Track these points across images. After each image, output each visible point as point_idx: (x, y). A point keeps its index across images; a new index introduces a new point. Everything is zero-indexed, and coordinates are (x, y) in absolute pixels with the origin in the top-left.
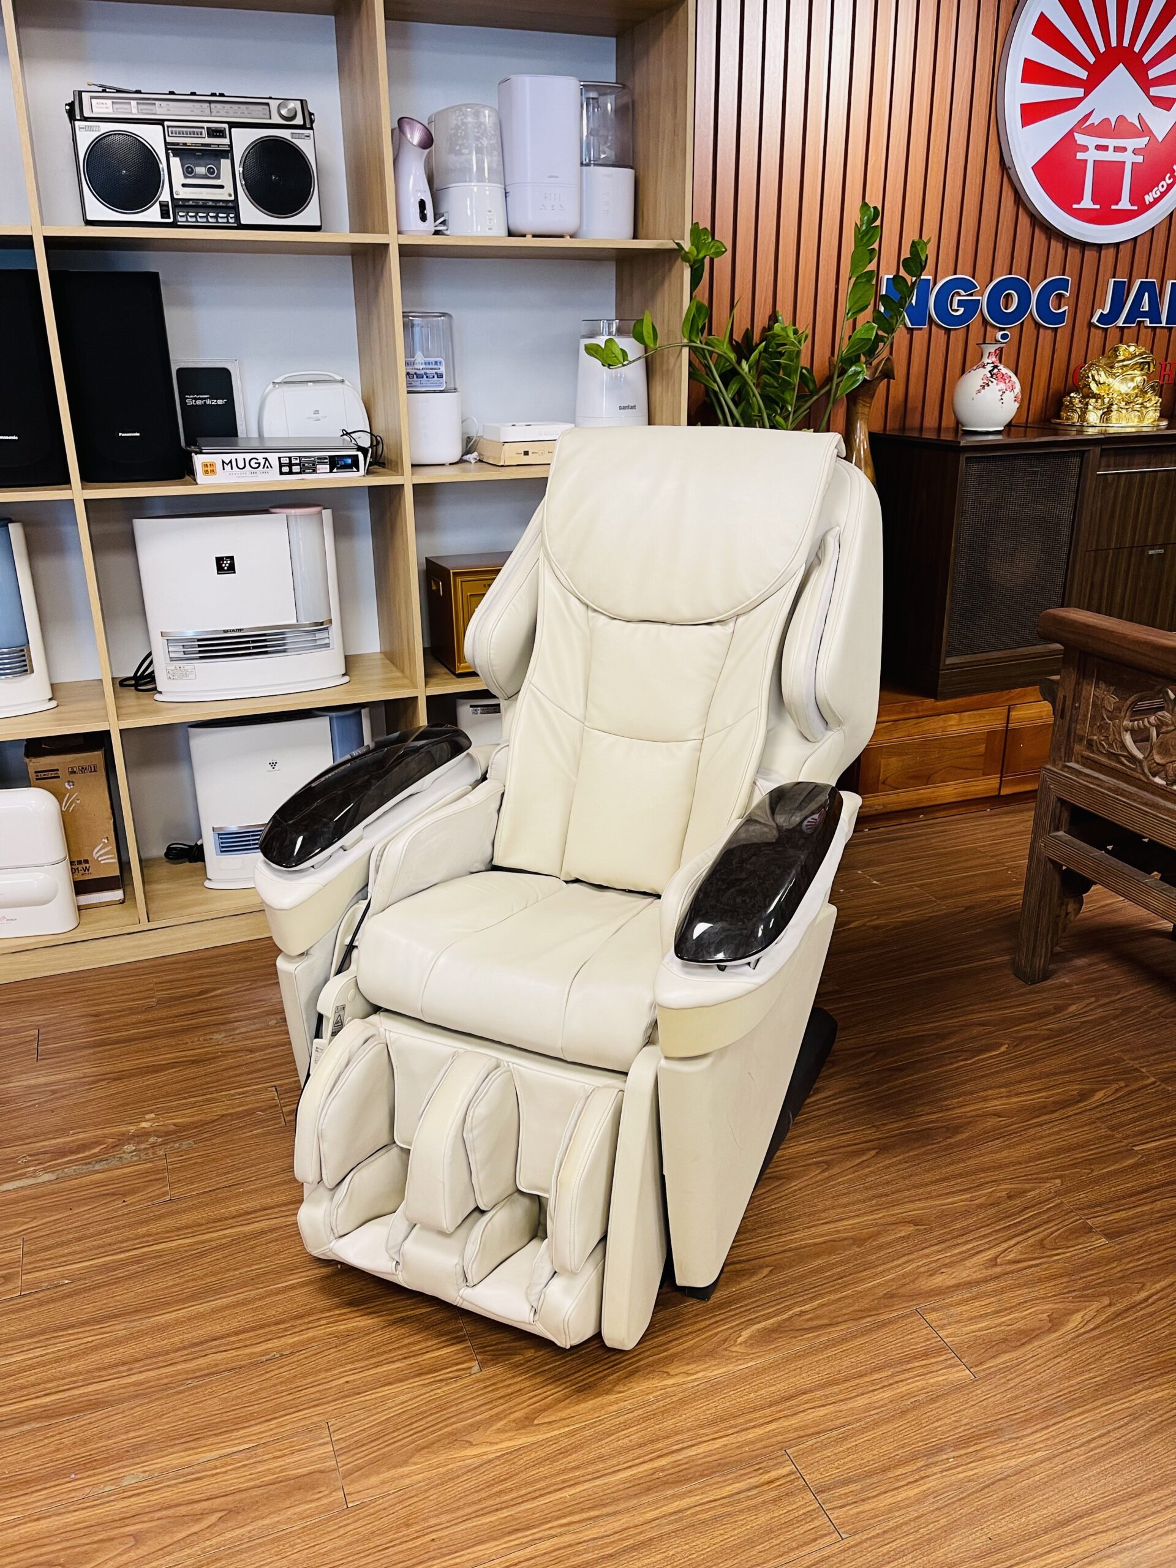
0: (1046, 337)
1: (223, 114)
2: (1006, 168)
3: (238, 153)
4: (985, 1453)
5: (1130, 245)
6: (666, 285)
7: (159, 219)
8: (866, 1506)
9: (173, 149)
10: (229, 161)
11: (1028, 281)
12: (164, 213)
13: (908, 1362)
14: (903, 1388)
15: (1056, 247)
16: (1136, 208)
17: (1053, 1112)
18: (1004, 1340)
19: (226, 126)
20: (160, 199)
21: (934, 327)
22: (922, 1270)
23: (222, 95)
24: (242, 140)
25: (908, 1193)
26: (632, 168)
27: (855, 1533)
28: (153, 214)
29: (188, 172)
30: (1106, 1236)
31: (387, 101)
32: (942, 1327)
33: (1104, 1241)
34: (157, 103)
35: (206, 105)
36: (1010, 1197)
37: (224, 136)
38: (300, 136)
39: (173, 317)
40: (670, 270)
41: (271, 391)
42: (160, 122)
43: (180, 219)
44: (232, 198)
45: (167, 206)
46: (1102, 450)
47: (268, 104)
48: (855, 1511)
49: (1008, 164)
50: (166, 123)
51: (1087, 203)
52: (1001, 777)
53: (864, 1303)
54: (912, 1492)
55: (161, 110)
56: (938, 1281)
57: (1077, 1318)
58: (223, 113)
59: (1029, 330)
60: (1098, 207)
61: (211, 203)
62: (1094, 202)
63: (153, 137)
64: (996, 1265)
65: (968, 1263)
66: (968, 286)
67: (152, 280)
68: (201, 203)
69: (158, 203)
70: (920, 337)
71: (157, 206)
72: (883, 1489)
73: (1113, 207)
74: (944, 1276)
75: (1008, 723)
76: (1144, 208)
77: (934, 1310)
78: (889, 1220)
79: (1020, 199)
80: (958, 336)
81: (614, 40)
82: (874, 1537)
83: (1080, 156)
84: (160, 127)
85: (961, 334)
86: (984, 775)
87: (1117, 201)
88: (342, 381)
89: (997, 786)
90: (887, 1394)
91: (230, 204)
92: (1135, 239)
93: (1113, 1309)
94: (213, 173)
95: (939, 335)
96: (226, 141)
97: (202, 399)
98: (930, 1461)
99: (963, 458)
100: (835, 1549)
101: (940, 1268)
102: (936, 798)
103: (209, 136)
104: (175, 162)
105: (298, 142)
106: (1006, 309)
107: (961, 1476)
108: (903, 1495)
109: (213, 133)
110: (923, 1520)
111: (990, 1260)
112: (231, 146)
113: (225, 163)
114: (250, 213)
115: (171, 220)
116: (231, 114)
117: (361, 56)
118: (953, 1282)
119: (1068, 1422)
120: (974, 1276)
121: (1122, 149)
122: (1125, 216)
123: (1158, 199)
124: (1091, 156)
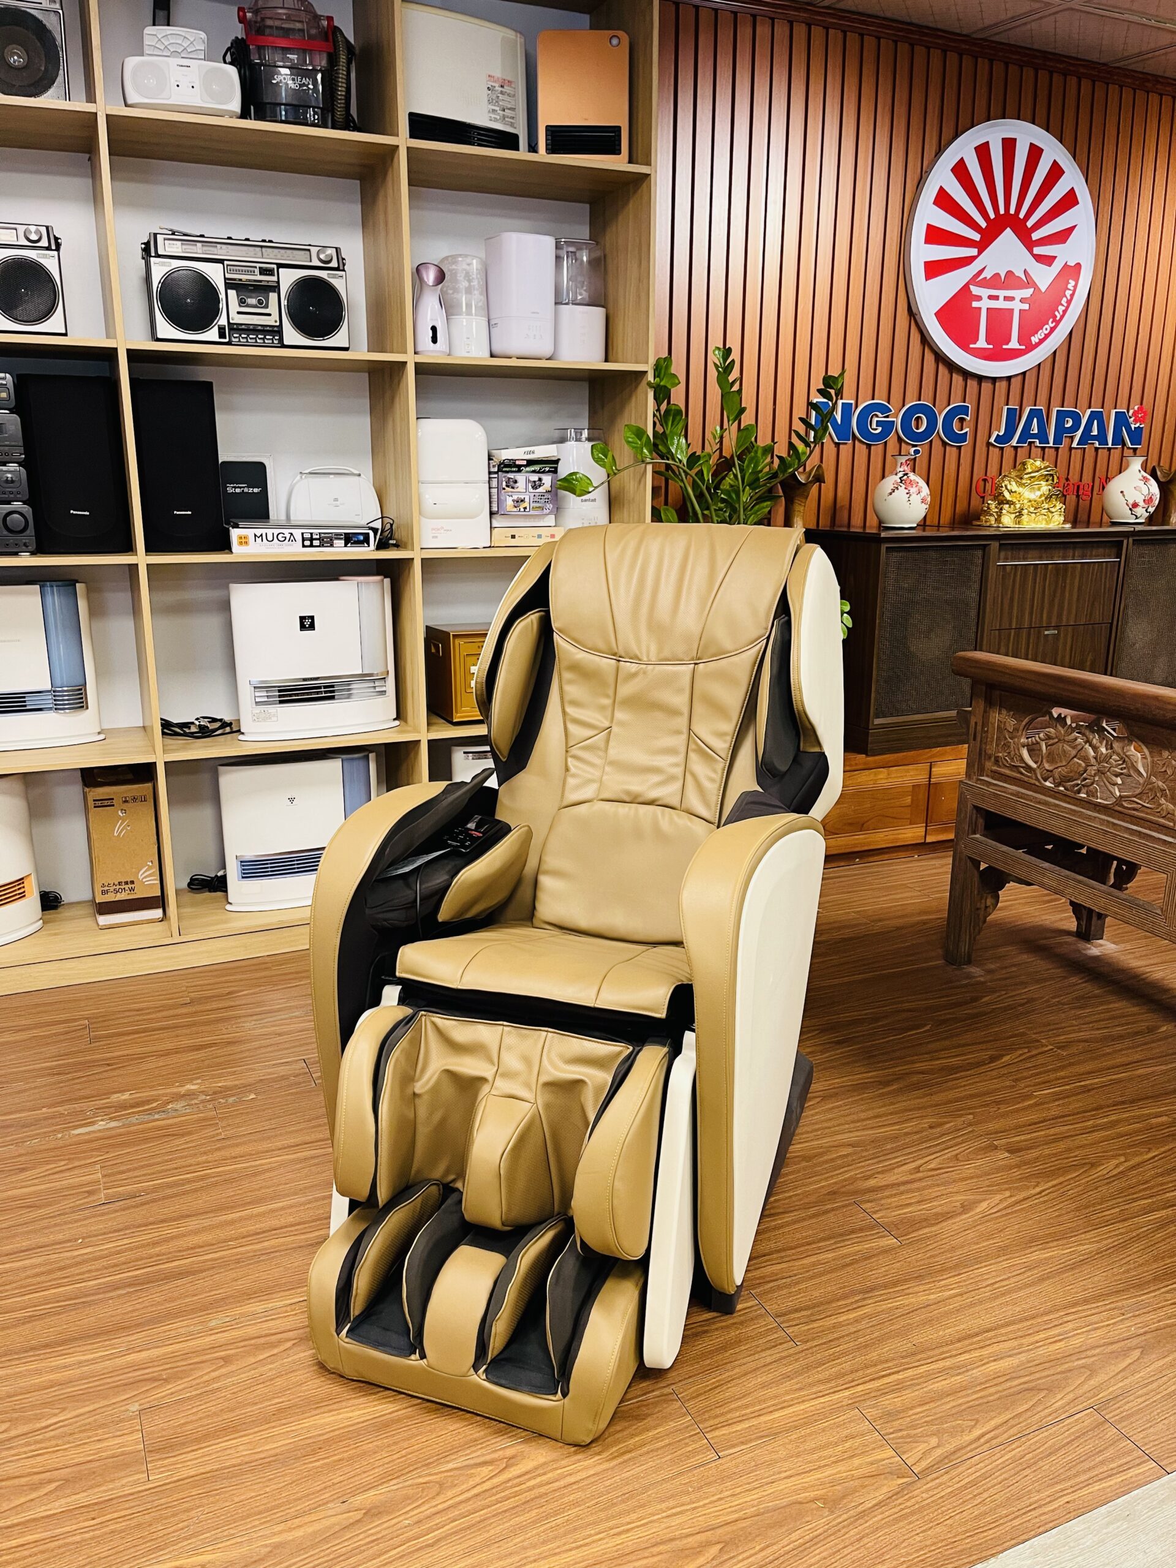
0: (951, 453)
1: (271, 258)
2: (913, 314)
3: (284, 288)
4: (910, 1291)
5: (1020, 378)
6: (634, 399)
7: (217, 339)
8: (815, 1325)
9: (229, 284)
10: (276, 295)
11: (934, 406)
12: (222, 334)
13: (849, 1235)
14: (845, 1251)
15: (957, 379)
16: (1023, 347)
17: (968, 1070)
18: (926, 1220)
19: (275, 266)
20: (219, 323)
21: (857, 442)
22: (858, 1176)
23: (270, 241)
24: (288, 279)
25: (847, 1126)
26: (603, 307)
27: (807, 1341)
28: (212, 334)
29: (242, 302)
30: (1008, 1151)
31: (409, 250)
32: (875, 1212)
33: (1007, 1155)
34: (219, 246)
35: (259, 249)
36: (931, 1127)
37: (272, 275)
38: (334, 276)
39: (221, 420)
40: (636, 387)
41: (298, 481)
42: (221, 261)
43: (233, 340)
44: (278, 324)
45: (224, 329)
46: (1001, 545)
47: (309, 250)
48: (806, 1328)
49: (914, 310)
50: (226, 263)
51: (982, 343)
52: (926, 826)
53: (813, 1198)
54: (852, 1315)
55: (221, 252)
56: (872, 1183)
57: (984, 1205)
58: (271, 256)
59: (937, 446)
60: (991, 346)
61: (260, 328)
62: (988, 342)
63: (215, 274)
64: (919, 1172)
65: (896, 1171)
66: (884, 410)
67: (208, 387)
68: (251, 327)
69: (216, 327)
70: (845, 450)
71: (216, 329)
72: (829, 1313)
73: (1004, 347)
74: (876, 1180)
75: (930, 778)
76: (1031, 347)
77: (869, 1201)
78: (831, 1144)
79: (926, 340)
80: (877, 450)
81: (588, 206)
82: (822, 1344)
83: (975, 304)
84: (221, 265)
85: (881, 448)
86: (911, 824)
87: (1008, 342)
88: (359, 475)
89: (923, 834)
90: (830, 1255)
91: (276, 329)
92: (1024, 373)
93: (1013, 1199)
94: (261, 304)
95: (861, 449)
96: (275, 278)
97: (240, 488)
98: (866, 1296)
99: (884, 547)
100: (791, 1351)
101: (874, 1174)
102: (869, 844)
103: (261, 274)
104: (232, 293)
105: (333, 281)
106: (917, 429)
107: (889, 1305)
108: (845, 1318)
109: (263, 272)
110: (860, 1333)
111: (915, 1168)
112: (278, 282)
113: (273, 296)
114: (291, 335)
115: (227, 340)
116: (279, 257)
117: (386, 213)
118: (884, 1183)
119: (976, 1271)
120: (901, 1179)
121: (1011, 299)
122: (1014, 354)
123: (1041, 341)
124: (984, 305)
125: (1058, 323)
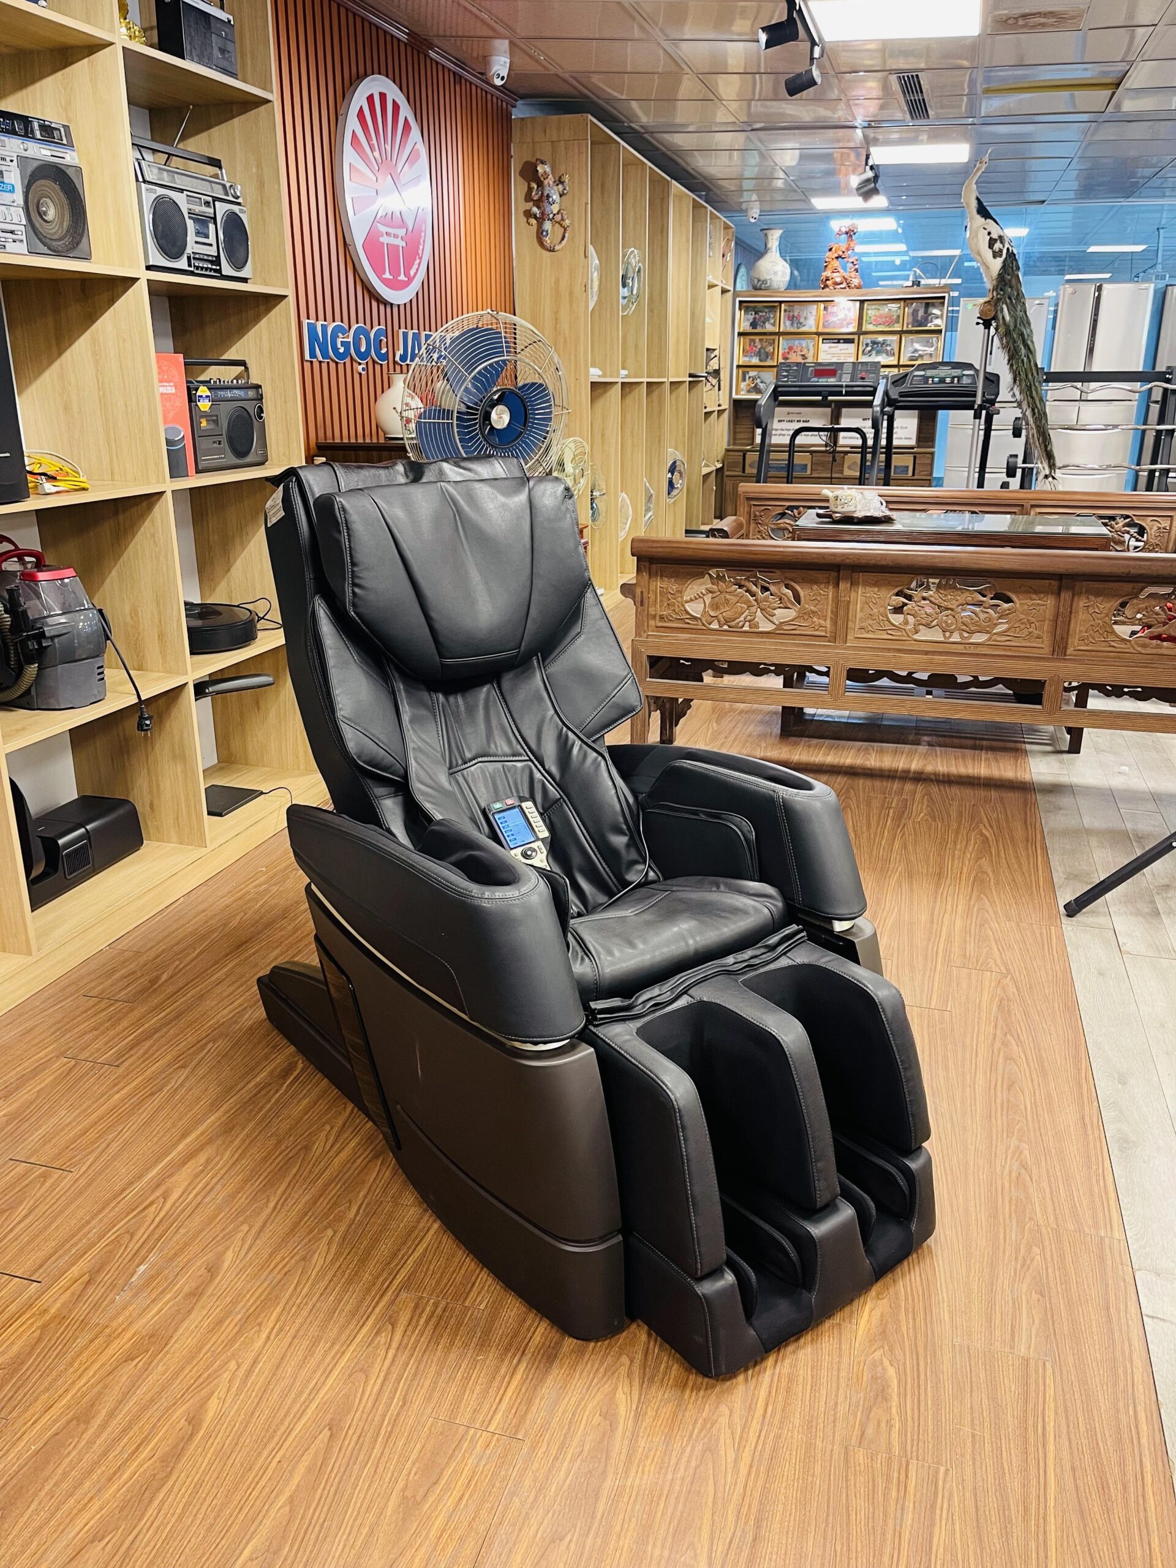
0: (378, 367)
15: (374, 304)
16: (407, 279)
49: (348, 241)
51: (387, 275)
60: (391, 276)
70: (324, 366)
73: (397, 278)
76: (410, 280)
79: (355, 268)
80: (341, 367)
83: (381, 239)
87: (399, 275)
95: (332, 366)
121: (396, 236)
122: (404, 285)
123: (416, 274)
124: (384, 239)
125: (421, 258)
